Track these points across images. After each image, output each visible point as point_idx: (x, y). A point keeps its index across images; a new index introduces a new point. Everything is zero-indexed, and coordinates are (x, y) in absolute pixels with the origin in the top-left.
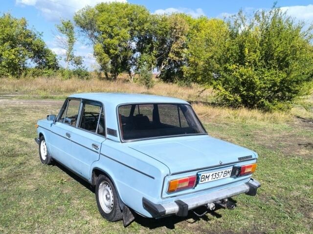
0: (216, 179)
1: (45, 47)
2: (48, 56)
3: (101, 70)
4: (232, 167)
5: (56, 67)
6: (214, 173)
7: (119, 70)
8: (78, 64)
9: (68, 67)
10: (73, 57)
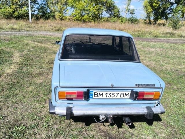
0: (111, 98)
1: (114, 4)
2: (115, 10)
3: (147, 18)
4: (131, 91)
5: (119, 16)
6: (108, 92)
7: (159, 17)
8: (132, 14)
9: (126, 16)
10: (130, 10)
